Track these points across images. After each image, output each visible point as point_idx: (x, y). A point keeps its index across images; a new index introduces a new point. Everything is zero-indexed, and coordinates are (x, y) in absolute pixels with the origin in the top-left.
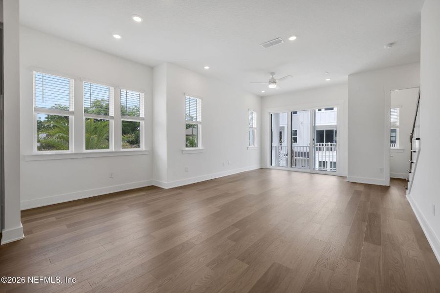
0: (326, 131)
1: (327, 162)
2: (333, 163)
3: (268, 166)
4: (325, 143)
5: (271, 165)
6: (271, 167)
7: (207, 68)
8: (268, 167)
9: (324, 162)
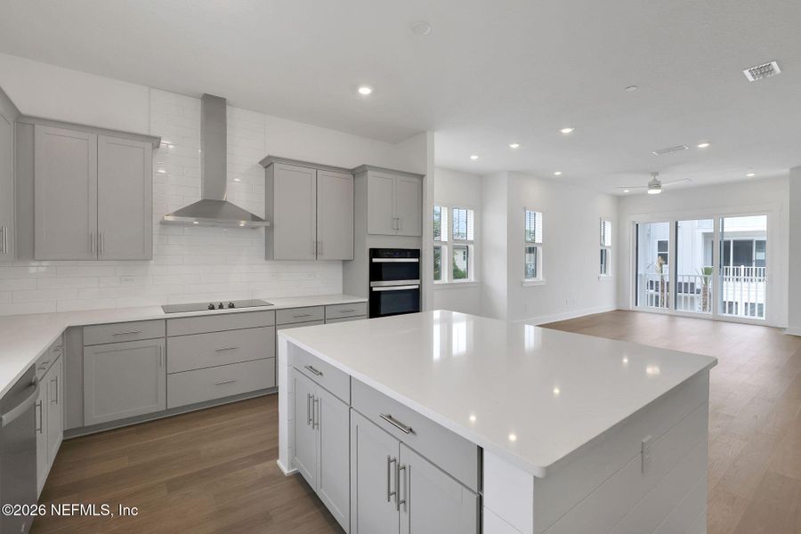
0: (734, 242)
1: (737, 303)
2: (749, 305)
3: (631, 306)
4: (731, 267)
5: (636, 305)
6: (636, 308)
7: (558, 173)
8: (631, 309)
9: (731, 303)
